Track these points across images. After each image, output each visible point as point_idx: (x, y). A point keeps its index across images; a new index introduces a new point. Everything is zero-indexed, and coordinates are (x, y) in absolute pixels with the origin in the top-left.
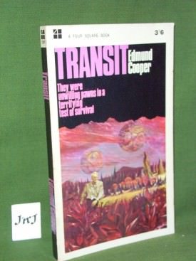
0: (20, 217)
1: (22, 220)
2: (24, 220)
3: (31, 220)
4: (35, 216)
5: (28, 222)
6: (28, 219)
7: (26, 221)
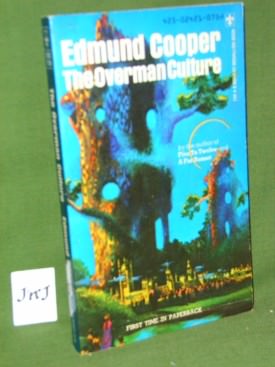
0: (24, 290)
1: (28, 295)
2: (31, 295)
3: (42, 294)
4: (47, 288)
5: (37, 297)
6: (36, 293)
7: (34, 296)
